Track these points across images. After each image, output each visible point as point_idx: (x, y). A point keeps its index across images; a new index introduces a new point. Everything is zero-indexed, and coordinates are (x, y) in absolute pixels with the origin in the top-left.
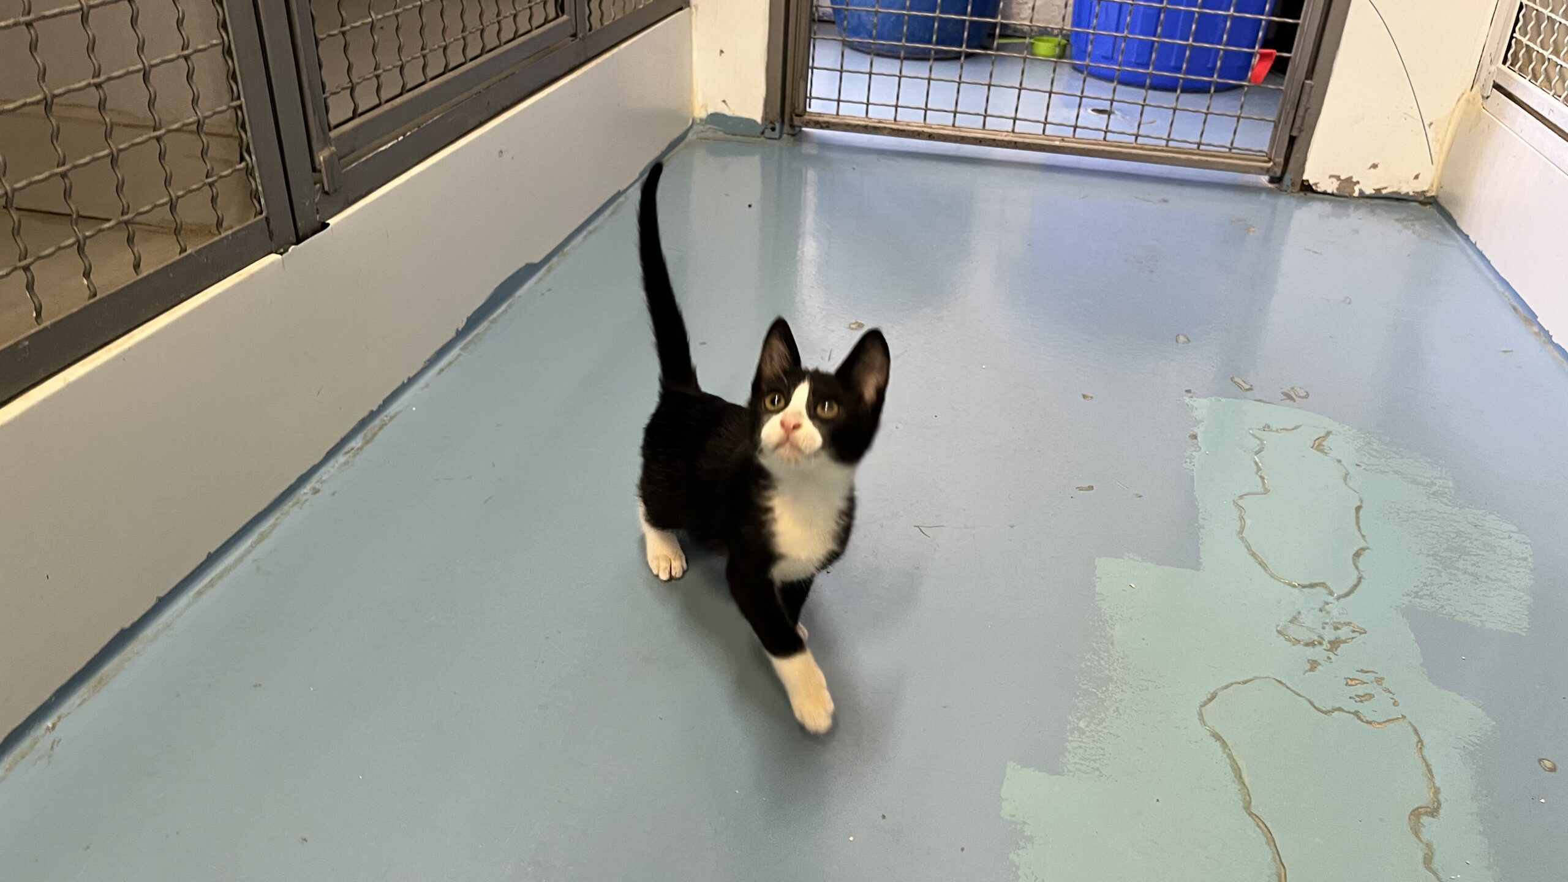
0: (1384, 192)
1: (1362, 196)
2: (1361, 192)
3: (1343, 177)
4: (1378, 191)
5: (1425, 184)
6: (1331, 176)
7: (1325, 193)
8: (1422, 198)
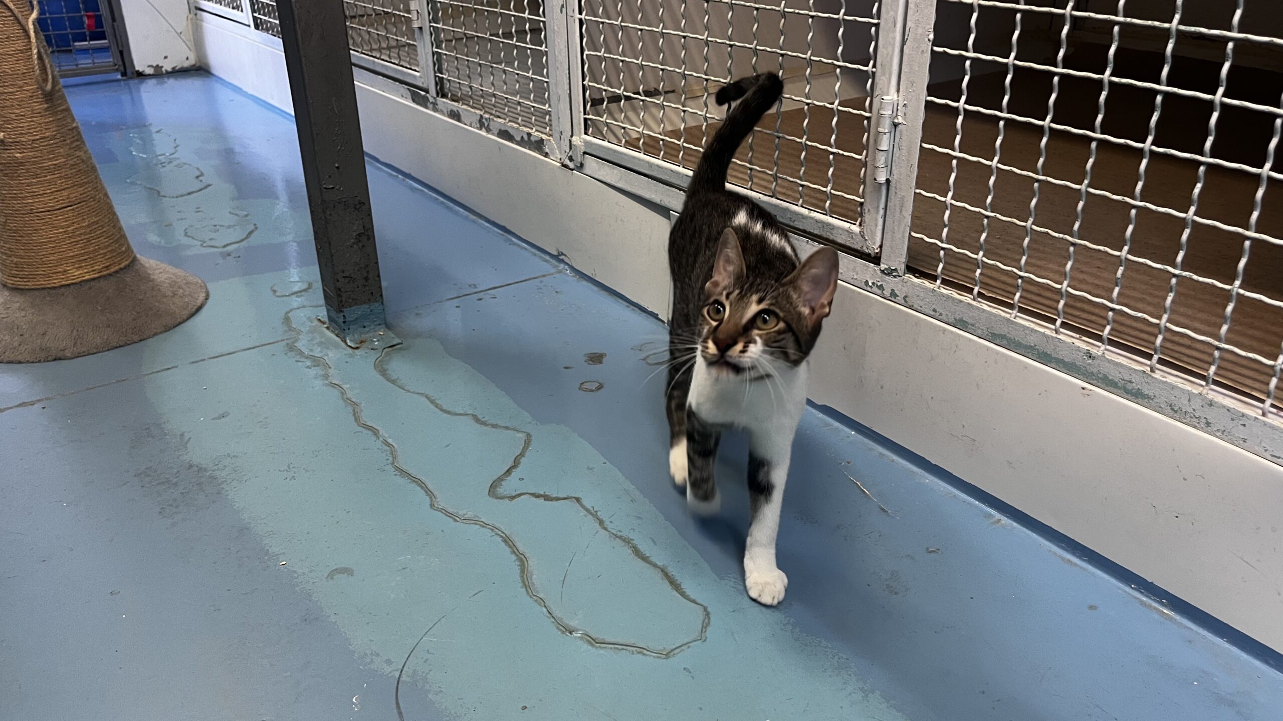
0: (177, 68)
1: (167, 73)
2: (166, 71)
3: (154, 65)
4: (174, 68)
5: (192, 61)
6: (149, 66)
7: (149, 75)
8: (194, 68)
